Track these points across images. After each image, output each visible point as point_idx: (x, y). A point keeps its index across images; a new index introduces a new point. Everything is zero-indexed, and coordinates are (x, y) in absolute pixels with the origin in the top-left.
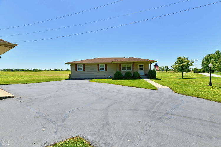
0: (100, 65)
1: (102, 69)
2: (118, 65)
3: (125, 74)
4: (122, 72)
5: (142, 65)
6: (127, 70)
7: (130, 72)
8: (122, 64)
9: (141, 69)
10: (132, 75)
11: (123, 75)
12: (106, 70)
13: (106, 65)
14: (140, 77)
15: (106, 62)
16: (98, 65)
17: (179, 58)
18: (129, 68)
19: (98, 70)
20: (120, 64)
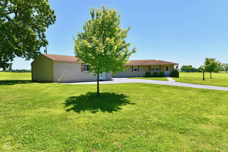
0: (134, 67)
1: (135, 70)
2: (148, 67)
3: (153, 74)
4: (151, 73)
5: (168, 67)
6: (155, 70)
7: (157, 72)
8: (151, 66)
9: (167, 70)
10: (159, 74)
11: (152, 74)
12: (138, 70)
13: (138, 67)
14: (165, 76)
15: (139, 64)
16: (133, 67)
17: (207, 59)
18: (157, 69)
19: (133, 70)
20: (150, 66)
